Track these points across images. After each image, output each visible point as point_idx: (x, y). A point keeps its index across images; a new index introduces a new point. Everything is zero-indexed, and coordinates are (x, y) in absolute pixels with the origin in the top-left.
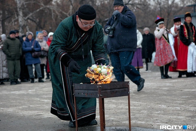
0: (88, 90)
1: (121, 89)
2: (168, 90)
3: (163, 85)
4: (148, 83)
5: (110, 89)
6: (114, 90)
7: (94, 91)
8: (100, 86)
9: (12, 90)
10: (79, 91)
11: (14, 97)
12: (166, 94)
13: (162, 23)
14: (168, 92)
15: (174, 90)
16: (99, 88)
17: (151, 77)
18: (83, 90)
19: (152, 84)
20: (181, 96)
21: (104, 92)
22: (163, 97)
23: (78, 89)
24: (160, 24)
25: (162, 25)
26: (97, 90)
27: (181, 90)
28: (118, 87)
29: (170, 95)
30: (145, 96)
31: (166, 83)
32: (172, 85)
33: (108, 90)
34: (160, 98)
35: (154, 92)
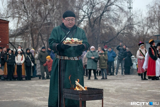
0: (73, 94)
1: (97, 95)
2: (137, 90)
3: (135, 86)
4: (126, 83)
5: (89, 95)
6: (91, 95)
7: (76, 95)
8: (81, 92)
9: (42, 83)
10: (67, 94)
11: (39, 89)
12: (135, 93)
13: (143, 45)
14: (137, 91)
15: (141, 90)
16: (80, 93)
17: (129, 79)
18: (69, 93)
19: (128, 84)
20: (145, 95)
21: (84, 97)
22: (133, 95)
23: (66, 93)
24: (141, 46)
25: (142, 47)
26: (79, 95)
27: (146, 90)
28: (95, 93)
29: (138, 94)
30: (121, 94)
31: (137, 84)
32: (141, 86)
33: (87, 95)
34: (131, 97)
35: (128, 91)
